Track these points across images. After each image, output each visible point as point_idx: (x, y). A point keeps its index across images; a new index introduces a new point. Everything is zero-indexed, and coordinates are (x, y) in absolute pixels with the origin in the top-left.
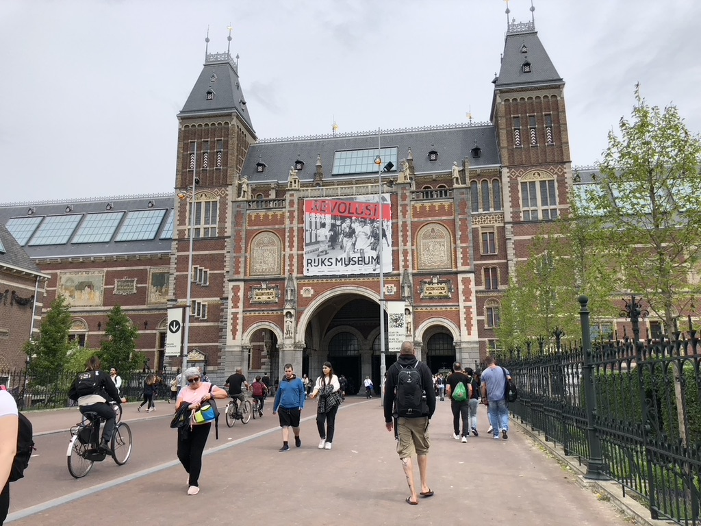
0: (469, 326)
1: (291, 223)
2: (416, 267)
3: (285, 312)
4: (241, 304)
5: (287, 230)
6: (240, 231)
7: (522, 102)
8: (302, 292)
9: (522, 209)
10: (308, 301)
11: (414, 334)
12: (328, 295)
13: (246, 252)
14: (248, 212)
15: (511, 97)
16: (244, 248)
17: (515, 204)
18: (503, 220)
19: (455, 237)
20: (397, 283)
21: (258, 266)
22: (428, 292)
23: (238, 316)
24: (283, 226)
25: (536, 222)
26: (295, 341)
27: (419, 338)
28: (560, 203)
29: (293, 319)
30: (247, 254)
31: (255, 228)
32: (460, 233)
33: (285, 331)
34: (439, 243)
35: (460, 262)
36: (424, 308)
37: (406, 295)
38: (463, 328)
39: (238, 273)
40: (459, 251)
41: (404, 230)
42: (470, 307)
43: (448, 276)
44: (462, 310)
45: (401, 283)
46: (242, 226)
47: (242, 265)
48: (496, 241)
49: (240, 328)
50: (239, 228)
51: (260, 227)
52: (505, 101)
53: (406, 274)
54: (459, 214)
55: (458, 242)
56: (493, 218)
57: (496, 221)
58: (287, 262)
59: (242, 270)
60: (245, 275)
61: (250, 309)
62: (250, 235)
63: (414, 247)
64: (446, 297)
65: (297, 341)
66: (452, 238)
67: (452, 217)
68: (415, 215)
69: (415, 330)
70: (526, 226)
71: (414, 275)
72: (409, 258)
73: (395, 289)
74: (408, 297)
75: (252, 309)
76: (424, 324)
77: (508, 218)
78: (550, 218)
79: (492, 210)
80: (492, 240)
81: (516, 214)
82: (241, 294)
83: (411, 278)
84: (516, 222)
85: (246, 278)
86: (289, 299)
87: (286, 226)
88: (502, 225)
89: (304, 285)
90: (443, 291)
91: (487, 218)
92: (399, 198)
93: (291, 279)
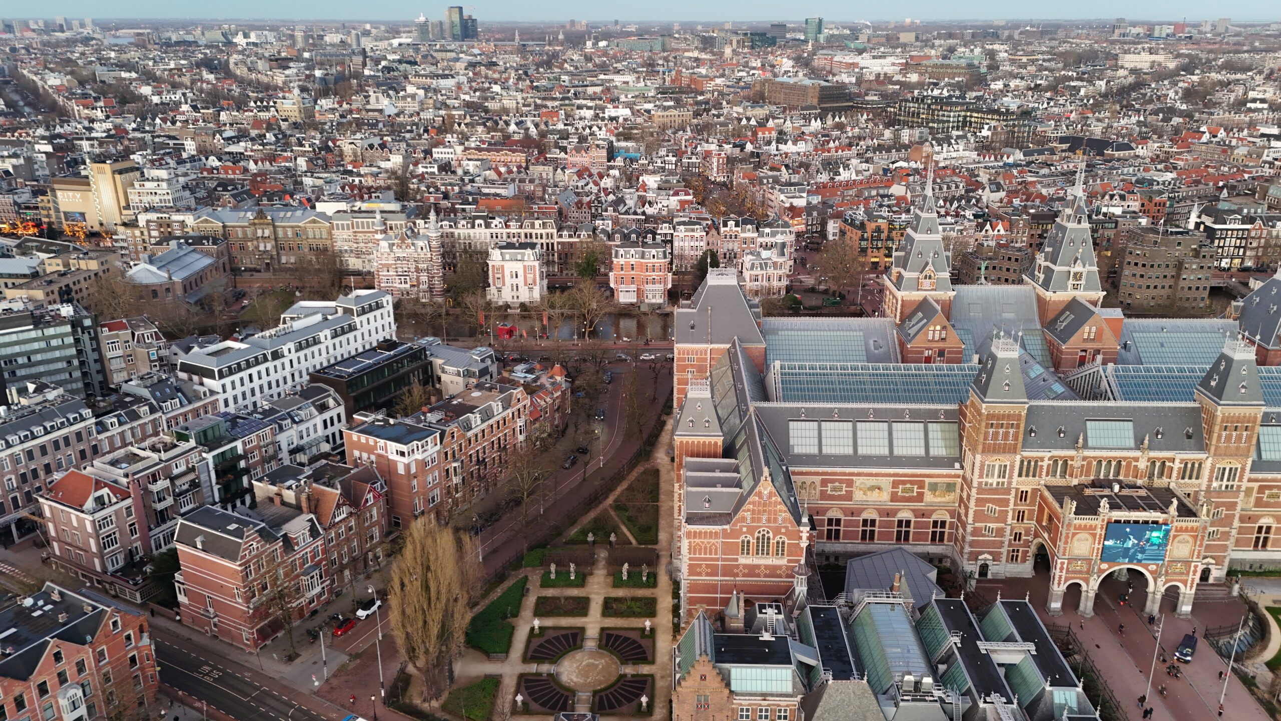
0: (1191, 587)
1: (1101, 531)
2: (1170, 557)
4: (1064, 571)
8: (1101, 566)
9: (1214, 483)
11: (1162, 587)
12: (1114, 569)
14: (1074, 522)
15: (1227, 412)
16: (1069, 542)
17: (1210, 480)
18: (1199, 487)
20: (1157, 565)
21: (1077, 551)
22: (1174, 570)
23: (1062, 577)
24: (1095, 532)
27: (1163, 591)
28: (1238, 481)
30: (1071, 545)
32: (1199, 542)
33: (1087, 584)
34: (1185, 546)
35: (1195, 557)
36: (1170, 577)
39: (1065, 555)
40: (1197, 551)
43: (1187, 563)
45: (1160, 565)
46: (1070, 530)
50: (1068, 532)
52: (1223, 414)
55: (1197, 547)
58: (1095, 551)
63: (1172, 548)
64: (1183, 573)
66: (1193, 544)
67: (1197, 534)
68: (1176, 531)
71: (1168, 561)
73: (1155, 568)
75: (1071, 573)
76: (1168, 583)
77: (1204, 488)
78: (1229, 489)
81: (1209, 486)
82: (1065, 566)
83: (1166, 563)
85: (1070, 557)
87: (1098, 533)
88: (1198, 490)
89: (1103, 563)
90: (1182, 570)
93: (1096, 560)
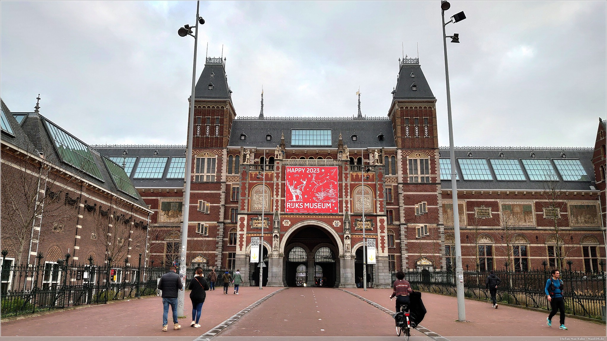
0: (383, 247)
1: (277, 180)
2: (352, 211)
3: (274, 235)
4: (245, 229)
5: (275, 184)
6: (245, 183)
7: (411, 109)
8: (283, 223)
9: (409, 176)
10: (287, 228)
11: (351, 251)
12: (299, 225)
13: (249, 197)
14: (250, 172)
15: (404, 106)
16: (247, 194)
17: (405, 172)
18: (397, 182)
19: (375, 194)
20: (341, 220)
21: (256, 206)
22: (359, 226)
23: (243, 236)
24: (272, 182)
25: (417, 184)
26: (279, 253)
27: (354, 254)
28: (431, 174)
29: (278, 240)
30: (249, 198)
31: (255, 182)
32: (379, 192)
33: (273, 246)
34: (366, 197)
35: (378, 209)
36: (357, 236)
37: (347, 228)
38: (380, 249)
39: (244, 209)
40: (378, 203)
41: (346, 189)
42: (384, 236)
43: (371, 217)
44: (379, 238)
45: (344, 220)
46: (246, 180)
47: (246, 205)
48: (393, 195)
49: (244, 243)
50: (245, 182)
51: (257, 182)
52: (401, 108)
53: (347, 215)
54: (378, 181)
55: (378, 197)
56: (391, 180)
57: (393, 182)
58: (275, 204)
59: (246, 208)
60: (248, 211)
61: (251, 232)
62: (251, 186)
63: (352, 199)
64: (370, 230)
65: (280, 253)
66: (374, 195)
67: (374, 183)
68: (352, 180)
69: (352, 248)
70: (411, 186)
71: (351, 216)
72: (349, 205)
73: (340, 224)
74: (348, 229)
75: (252, 232)
76: (357, 245)
78: (425, 182)
79: (390, 175)
80: (390, 193)
81: (405, 178)
82: (245, 223)
83: (350, 217)
84: (405, 184)
85: (249, 212)
86: (276, 227)
87: (274, 182)
88: (396, 184)
89: (285, 218)
90: (368, 226)
91: (388, 180)
92: (343, 169)
93: (277, 215)
